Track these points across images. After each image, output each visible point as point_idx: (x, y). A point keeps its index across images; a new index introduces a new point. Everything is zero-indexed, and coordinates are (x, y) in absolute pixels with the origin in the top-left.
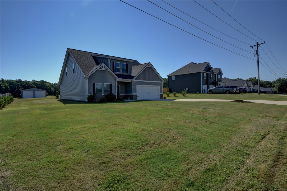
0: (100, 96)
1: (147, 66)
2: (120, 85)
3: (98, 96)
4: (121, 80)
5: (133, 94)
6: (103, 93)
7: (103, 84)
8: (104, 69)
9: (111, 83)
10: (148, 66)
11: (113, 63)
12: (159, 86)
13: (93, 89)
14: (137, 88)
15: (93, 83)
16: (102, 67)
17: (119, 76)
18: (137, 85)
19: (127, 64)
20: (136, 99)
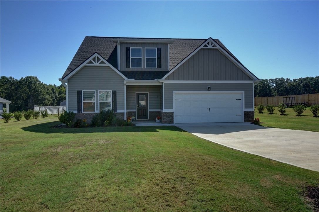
0: (89, 114)
1: (202, 47)
2: (148, 93)
3: (87, 114)
4: (133, 82)
5: (164, 110)
6: (97, 109)
7: (97, 93)
8: (96, 64)
9: (115, 90)
10: (206, 46)
11: (128, 50)
12: (243, 92)
13: (78, 102)
14: (175, 97)
15: (78, 91)
16: (94, 59)
17: (129, 75)
18: (174, 91)
19: (159, 50)
20: (172, 121)
